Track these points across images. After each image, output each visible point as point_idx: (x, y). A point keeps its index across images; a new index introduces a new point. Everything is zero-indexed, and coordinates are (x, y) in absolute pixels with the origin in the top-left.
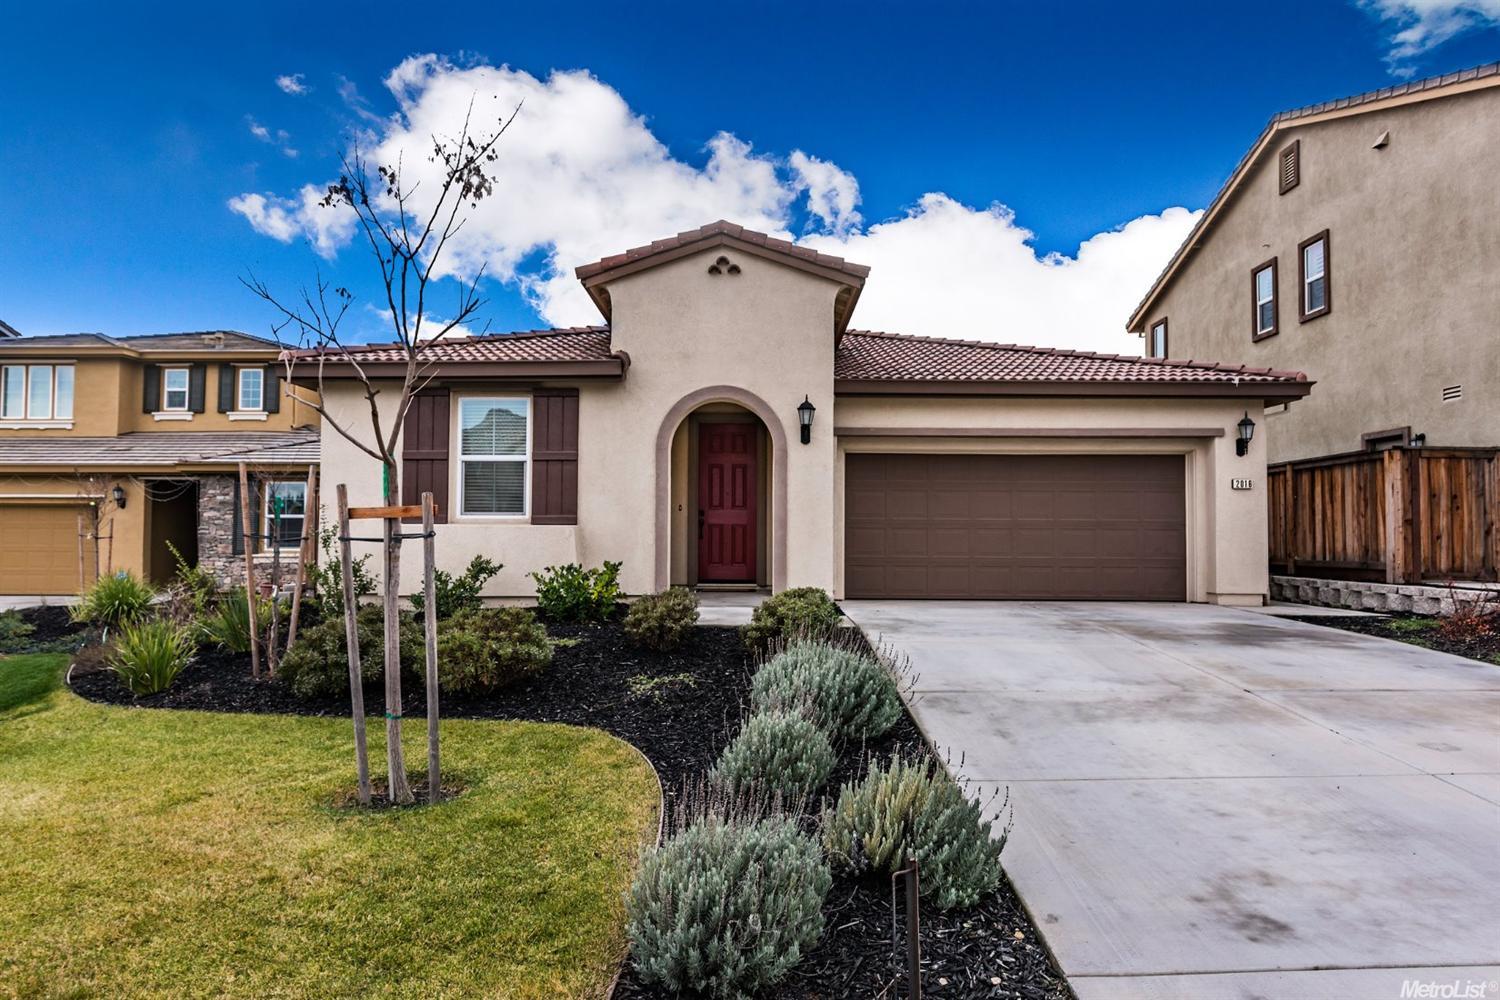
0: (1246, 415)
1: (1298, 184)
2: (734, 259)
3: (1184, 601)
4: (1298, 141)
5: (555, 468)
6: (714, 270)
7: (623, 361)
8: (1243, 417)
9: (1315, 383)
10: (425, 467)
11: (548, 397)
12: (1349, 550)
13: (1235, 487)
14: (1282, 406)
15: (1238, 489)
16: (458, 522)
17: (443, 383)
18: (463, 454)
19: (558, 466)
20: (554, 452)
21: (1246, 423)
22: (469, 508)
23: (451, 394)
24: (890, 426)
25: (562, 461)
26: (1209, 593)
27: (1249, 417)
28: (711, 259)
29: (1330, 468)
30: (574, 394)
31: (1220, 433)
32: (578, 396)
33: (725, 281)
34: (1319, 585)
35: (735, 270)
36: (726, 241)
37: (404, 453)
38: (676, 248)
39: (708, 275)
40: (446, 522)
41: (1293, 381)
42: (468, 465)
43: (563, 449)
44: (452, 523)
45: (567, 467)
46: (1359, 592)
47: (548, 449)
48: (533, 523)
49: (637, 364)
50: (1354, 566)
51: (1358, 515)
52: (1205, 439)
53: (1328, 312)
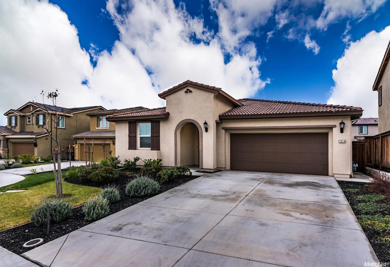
0: (342, 121)
2: (191, 89)
5: (155, 138)
7: (168, 114)
8: (341, 121)
9: (364, 110)
10: (132, 138)
11: (154, 123)
15: (340, 143)
16: (139, 150)
17: (135, 120)
18: (140, 135)
20: (155, 135)
21: (342, 123)
22: (141, 147)
23: (137, 123)
24: (239, 126)
27: (343, 121)
28: (185, 90)
30: (159, 122)
31: (335, 126)
33: (189, 95)
35: (191, 92)
36: (188, 85)
37: (129, 135)
38: (178, 88)
39: (185, 93)
40: (136, 150)
41: (356, 110)
42: (141, 137)
43: (157, 134)
44: (138, 150)
45: (157, 138)
48: (151, 150)
49: (171, 115)
52: (330, 128)
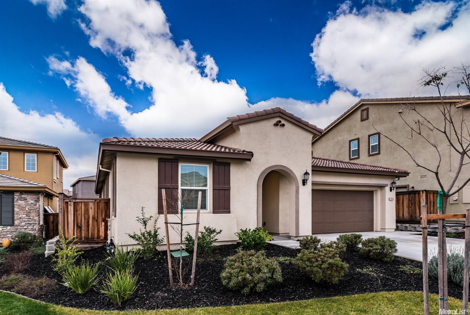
1: (368, 119)
2: (283, 122)
3: (373, 231)
4: (368, 108)
5: (222, 192)
6: (276, 125)
7: (253, 154)
8: (393, 181)
9: (410, 172)
11: (219, 165)
12: (405, 216)
13: (390, 200)
14: (398, 178)
15: (391, 200)
17: (175, 157)
18: (181, 186)
19: (223, 191)
20: (222, 186)
21: (393, 183)
23: (179, 162)
25: (225, 190)
26: (381, 229)
28: (275, 121)
29: (403, 194)
30: (228, 165)
31: (387, 185)
32: (230, 166)
33: (279, 128)
34: (399, 225)
35: (283, 125)
36: (280, 114)
37: (158, 185)
39: (273, 126)
40: (178, 213)
41: (404, 172)
42: (183, 190)
43: (225, 185)
45: (226, 192)
46: (415, 227)
47: (219, 185)
48: (213, 213)
50: (408, 220)
51: (409, 207)
52: (382, 187)
53: (379, 154)
